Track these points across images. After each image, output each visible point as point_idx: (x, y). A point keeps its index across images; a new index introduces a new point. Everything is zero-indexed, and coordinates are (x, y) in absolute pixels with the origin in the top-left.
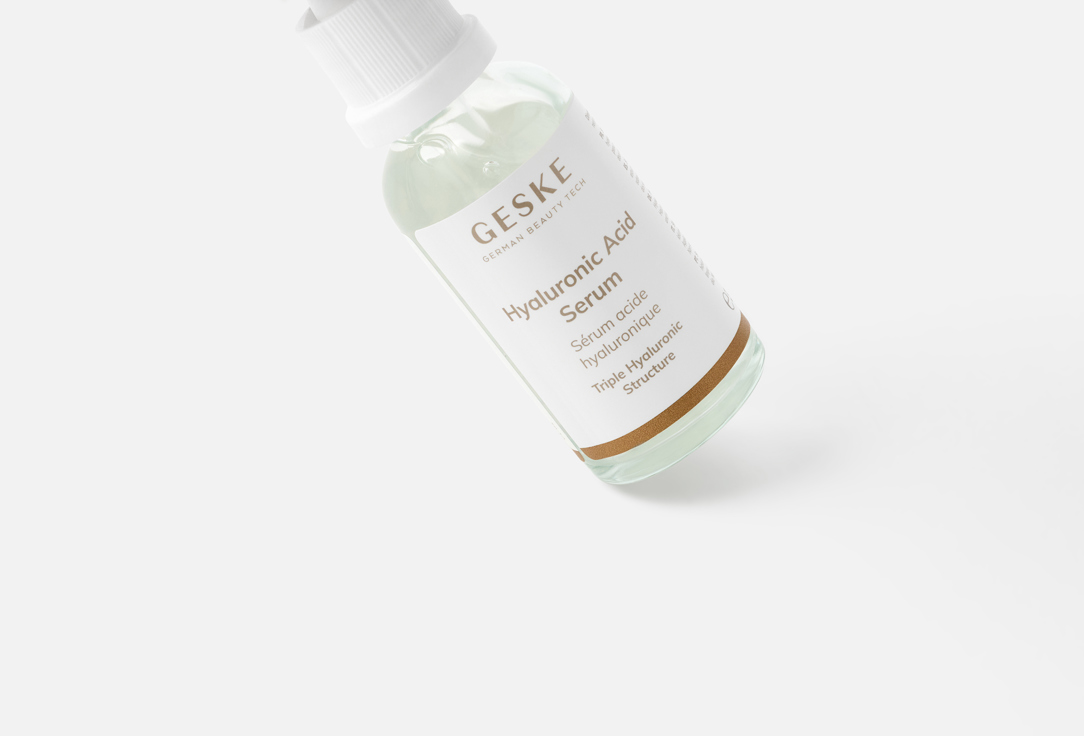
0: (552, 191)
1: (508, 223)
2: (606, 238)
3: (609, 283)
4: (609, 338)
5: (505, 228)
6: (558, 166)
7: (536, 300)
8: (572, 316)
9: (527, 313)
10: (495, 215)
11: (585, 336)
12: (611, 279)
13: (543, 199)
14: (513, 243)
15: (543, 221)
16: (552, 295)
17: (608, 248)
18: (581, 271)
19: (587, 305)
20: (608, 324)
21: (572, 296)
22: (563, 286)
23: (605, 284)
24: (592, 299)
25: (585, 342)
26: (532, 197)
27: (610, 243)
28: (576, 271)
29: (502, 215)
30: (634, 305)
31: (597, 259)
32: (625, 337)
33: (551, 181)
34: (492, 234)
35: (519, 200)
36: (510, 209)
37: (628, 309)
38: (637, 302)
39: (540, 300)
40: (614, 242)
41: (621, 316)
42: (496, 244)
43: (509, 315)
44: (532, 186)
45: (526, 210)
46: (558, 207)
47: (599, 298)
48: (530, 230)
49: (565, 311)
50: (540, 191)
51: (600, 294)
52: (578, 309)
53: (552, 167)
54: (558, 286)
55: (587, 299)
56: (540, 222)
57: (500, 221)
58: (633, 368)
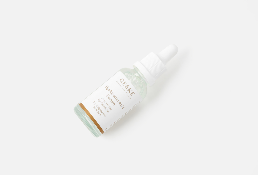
0: (129, 92)
1: (124, 84)
2: (121, 102)
3: (113, 103)
4: (104, 103)
5: (123, 84)
6: (133, 94)
7: (110, 90)
8: (107, 96)
9: (107, 89)
10: (125, 82)
11: (104, 99)
12: (114, 103)
13: (128, 90)
14: (120, 86)
15: (124, 91)
16: (111, 93)
17: (119, 103)
18: (116, 98)
19: (110, 99)
20: (106, 103)
21: (111, 96)
22: (113, 95)
23: (113, 102)
24: (111, 100)
25: (103, 99)
26: (128, 88)
27: (120, 103)
28: (116, 97)
29: (125, 83)
30: (109, 108)
31: (118, 101)
32: (104, 106)
33: (131, 92)
34: (122, 82)
35: (128, 86)
36: (126, 85)
37: (109, 107)
38: (110, 108)
39: (110, 91)
40: (120, 104)
41: (108, 105)
42: (120, 83)
43: (107, 87)
44: (130, 88)
45: (126, 87)
46: (126, 93)
47: (111, 101)
48: (123, 88)
49: (108, 95)
50: (129, 90)
51: (112, 101)
52: (109, 97)
53: (133, 92)
54: (113, 94)
55: (111, 99)
56: (124, 90)
57: (124, 83)
58: (98, 108)
